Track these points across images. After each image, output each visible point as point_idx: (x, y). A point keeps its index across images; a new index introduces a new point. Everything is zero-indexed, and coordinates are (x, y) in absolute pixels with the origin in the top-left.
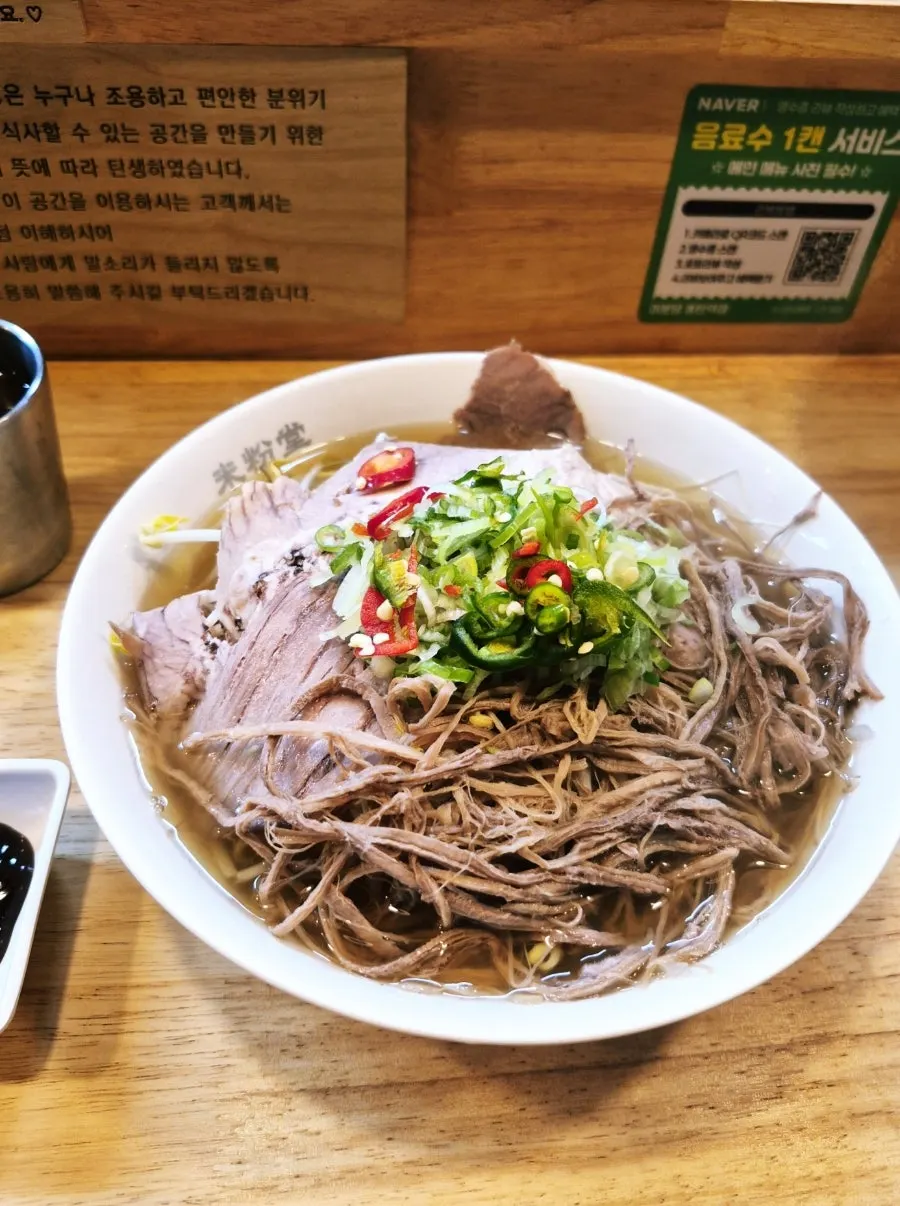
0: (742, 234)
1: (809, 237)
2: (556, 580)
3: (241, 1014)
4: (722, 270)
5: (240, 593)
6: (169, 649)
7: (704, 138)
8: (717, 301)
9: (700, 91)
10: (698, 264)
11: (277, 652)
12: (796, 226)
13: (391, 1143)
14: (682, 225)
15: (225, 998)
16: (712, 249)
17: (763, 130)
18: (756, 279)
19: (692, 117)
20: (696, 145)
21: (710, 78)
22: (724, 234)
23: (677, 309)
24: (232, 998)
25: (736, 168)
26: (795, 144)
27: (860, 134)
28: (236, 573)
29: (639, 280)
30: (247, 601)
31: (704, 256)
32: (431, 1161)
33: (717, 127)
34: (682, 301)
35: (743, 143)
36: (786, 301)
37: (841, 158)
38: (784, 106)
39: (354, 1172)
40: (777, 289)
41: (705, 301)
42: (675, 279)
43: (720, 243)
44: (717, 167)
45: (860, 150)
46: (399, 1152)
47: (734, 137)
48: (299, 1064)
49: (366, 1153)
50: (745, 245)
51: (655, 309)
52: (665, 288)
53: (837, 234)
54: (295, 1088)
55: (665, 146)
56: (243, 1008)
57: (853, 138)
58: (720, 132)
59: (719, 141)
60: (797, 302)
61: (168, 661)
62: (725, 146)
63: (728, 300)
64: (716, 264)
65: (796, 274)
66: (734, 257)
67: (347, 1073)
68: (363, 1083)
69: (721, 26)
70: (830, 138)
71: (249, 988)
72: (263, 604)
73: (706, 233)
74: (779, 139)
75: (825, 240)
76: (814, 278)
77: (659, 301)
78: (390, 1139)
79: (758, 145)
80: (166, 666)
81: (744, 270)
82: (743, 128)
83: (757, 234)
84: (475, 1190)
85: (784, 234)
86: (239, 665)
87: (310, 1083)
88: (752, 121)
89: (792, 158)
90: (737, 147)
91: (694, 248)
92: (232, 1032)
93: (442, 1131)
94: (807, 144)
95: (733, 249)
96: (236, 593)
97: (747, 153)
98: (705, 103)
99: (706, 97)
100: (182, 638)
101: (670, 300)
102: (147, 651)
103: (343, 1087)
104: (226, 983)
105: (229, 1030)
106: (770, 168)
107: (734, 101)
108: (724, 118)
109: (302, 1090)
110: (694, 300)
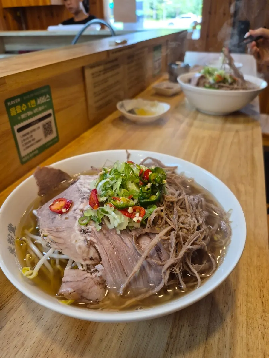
0: (32, 131)
1: (44, 126)
2: (150, 173)
3: (178, 350)
4: (32, 142)
5: (85, 251)
6: (85, 284)
7: (13, 112)
8: (35, 150)
9: (7, 101)
10: (27, 143)
11: (114, 248)
12: (40, 124)
13: (225, 321)
14: (18, 135)
15: (171, 353)
16: (28, 138)
17: (24, 105)
18: (39, 141)
19: (8, 108)
20: (12, 115)
21: (8, 97)
22: (28, 133)
23: (28, 157)
24: (172, 351)
25: (23, 116)
26: (31, 106)
27: (41, 99)
28: (77, 248)
29: (16, 155)
30: (89, 250)
31: (27, 141)
32: (232, 312)
33: (14, 108)
34: (28, 154)
35: (22, 110)
36: (47, 143)
37: (40, 105)
38: (25, 98)
39: (231, 333)
40: (45, 141)
41: (33, 152)
42: (24, 150)
43: (28, 136)
44: (19, 118)
45: (43, 102)
46: (228, 319)
47: (19, 109)
48: (198, 337)
49: (227, 328)
50: (33, 134)
51: (24, 160)
52: (23, 153)
53: (48, 122)
54: (205, 341)
55: (6, 118)
56: (177, 348)
57: (40, 100)
58: (16, 109)
59: (16, 111)
60: (49, 141)
61: (89, 287)
62: (18, 112)
63: (37, 149)
64: (30, 142)
65: (46, 136)
66: (33, 138)
67: (204, 324)
68: (208, 321)
69: (5, 83)
70: (36, 101)
71: (171, 345)
72: (97, 244)
73: (25, 135)
74: (27, 106)
75: (47, 125)
76: (49, 134)
77: (24, 157)
78: (224, 320)
79: (24, 109)
80: (90, 289)
81: (36, 140)
82: (19, 106)
83: (34, 130)
84: (240, 304)
85: (39, 128)
86: (109, 262)
87: (205, 336)
88: (20, 104)
89: (32, 109)
90: (21, 111)
91: (24, 140)
92: (183, 354)
93: (225, 307)
94: (33, 105)
95: (32, 136)
96: (83, 252)
97: (23, 112)
98: (9, 104)
99: (9, 102)
100: (83, 278)
101: (26, 156)
102: (80, 292)
103: (208, 327)
104: (167, 351)
105: (182, 355)
106: (30, 113)
107: (15, 100)
108: (14, 105)
109: (206, 339)
110: (30, 153)
